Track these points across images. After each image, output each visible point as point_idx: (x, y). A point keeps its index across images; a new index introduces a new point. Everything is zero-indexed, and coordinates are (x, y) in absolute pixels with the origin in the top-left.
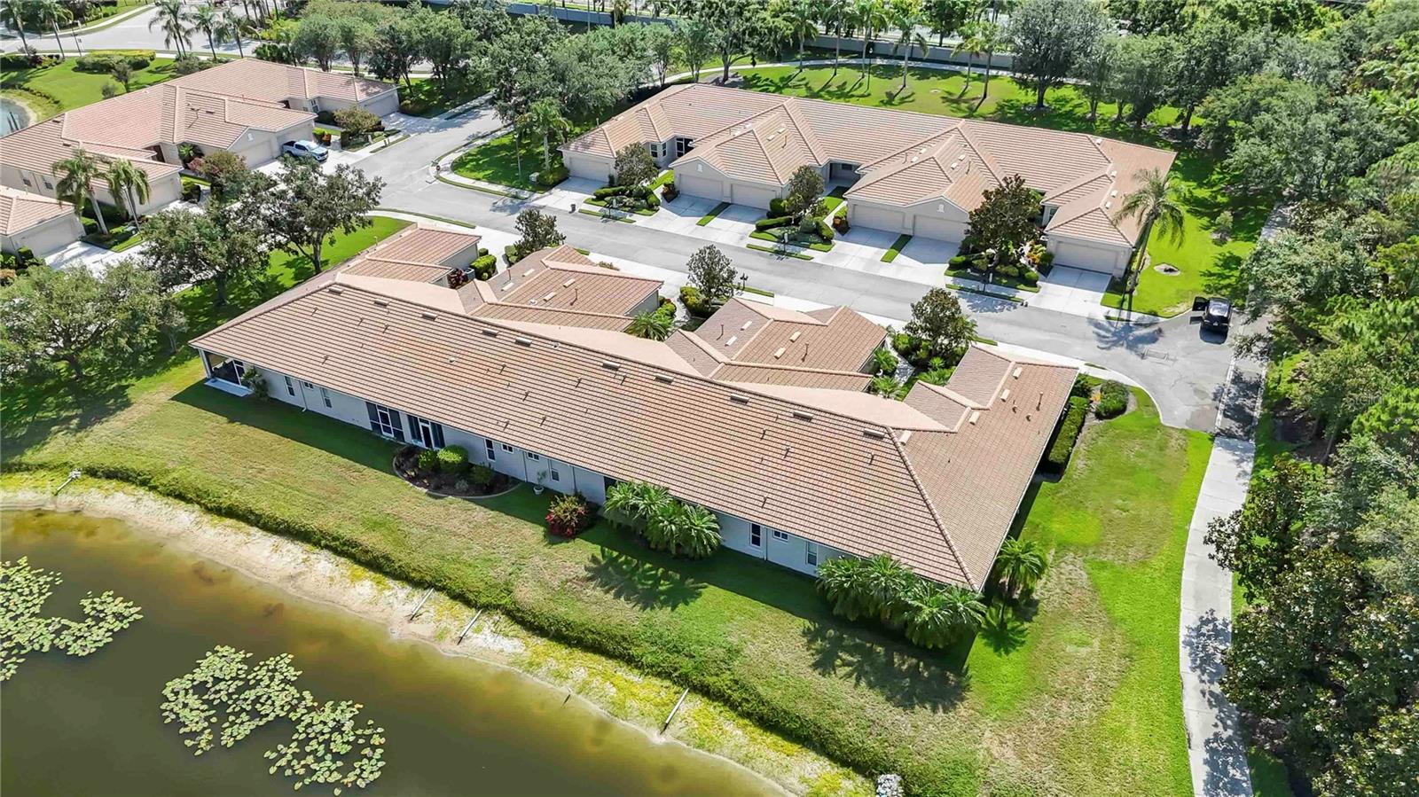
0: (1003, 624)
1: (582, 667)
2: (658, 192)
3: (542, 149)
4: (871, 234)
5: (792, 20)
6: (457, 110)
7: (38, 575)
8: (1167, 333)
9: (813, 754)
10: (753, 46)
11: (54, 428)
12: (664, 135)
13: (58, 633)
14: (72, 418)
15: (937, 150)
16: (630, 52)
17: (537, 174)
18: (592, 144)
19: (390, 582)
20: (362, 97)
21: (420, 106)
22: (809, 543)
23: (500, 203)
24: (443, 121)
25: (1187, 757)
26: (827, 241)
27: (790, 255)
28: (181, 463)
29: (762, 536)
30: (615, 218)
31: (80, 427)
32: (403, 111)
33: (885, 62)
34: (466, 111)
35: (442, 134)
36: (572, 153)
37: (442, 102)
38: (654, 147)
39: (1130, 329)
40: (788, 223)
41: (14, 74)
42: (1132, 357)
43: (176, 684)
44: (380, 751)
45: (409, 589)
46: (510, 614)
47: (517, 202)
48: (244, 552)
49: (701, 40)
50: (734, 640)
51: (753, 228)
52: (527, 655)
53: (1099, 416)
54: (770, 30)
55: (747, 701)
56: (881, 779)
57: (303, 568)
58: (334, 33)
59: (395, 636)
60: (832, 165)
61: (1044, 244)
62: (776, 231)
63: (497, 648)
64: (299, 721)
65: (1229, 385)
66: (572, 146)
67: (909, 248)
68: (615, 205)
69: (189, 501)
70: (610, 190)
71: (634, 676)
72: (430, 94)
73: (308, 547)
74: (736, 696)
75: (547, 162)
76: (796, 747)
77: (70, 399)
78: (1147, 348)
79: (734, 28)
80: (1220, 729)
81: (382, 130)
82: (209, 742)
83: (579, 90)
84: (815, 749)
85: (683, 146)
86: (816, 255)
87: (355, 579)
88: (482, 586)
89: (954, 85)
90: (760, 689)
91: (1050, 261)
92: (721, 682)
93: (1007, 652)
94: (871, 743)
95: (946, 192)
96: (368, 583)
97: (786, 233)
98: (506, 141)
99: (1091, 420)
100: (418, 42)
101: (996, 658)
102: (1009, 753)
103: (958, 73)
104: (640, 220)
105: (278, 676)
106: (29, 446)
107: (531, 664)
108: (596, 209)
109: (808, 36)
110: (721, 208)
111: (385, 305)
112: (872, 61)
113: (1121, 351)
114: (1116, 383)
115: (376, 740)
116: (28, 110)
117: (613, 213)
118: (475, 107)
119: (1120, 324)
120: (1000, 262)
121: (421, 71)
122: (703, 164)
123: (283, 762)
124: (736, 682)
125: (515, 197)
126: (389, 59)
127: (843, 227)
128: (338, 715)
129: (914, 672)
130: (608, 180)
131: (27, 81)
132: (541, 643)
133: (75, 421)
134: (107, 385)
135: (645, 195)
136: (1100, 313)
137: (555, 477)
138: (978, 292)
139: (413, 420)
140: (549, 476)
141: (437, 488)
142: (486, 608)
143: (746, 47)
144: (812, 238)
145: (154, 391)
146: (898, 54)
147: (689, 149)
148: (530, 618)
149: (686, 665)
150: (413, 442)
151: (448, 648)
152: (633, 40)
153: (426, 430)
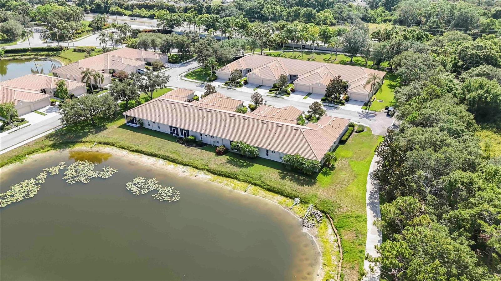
0: (326, 171)
1: (225, 180)
2: (242, 82)
3: (210, 72)
4: (300, 92)
5: (281, 38)
6: (184, 62)
7: (91, 163)
8: (377, 115)
9: (280, 196)
10: (269, 45)
11: (89, 133)
12: (244, 68)
13: (98, 174)
14: (93, 131)
15: (319, 71)
16: (234, 46)
17: (208, 78)
18: (224, 69)
19: (178, 165)
20: (158, 58)
21: (174, 61)
22: (280, 153)
23: (199, 85)
24: (181, 65)
25: (365, 193)
26: (289, 94)
27: (278, 97)
28: (123, 141)
29: (269, 153)
30: (230, 89)
31: (95, 133)
32: (169, 62)
33: (308, 50)
34: (187, 62)
35: (181, 68)
36: (218, 72)
37: (180, 60)
38: (241, 71)
39: (368, 114)
40: (278, 90)
41: (55, 52)
42: (367, 120)
43: (129, 183)
44: (179, 195)
45: (182, 166)
46: (208, 170)
47: (203, 85)
48: (140, 159)
49: (255, 43)
50: (262, 174)
51: (269, 91)
52: (212, 178)
53: (356, 132)
54: (274, 41)
55: (265, 186)
56: (295, 199)
57: (156, 162)
58: (149, 41)
59: (180, 175)
60: (291, 75)
61: (347, 94)
62: (275, 92)
63: (205, 177)
64: (159, 190)
65: (391, 126)
66: (219, 70)
67: (311, 96)
68: (230, 85)
69: (126, 149)
70: (229, 82)
71: (238, 182)
72: (176, 58)
73: (157, 158)
74: (262, 185)
75: (211, 75)
76: (276, 194)
77: (92, 127)
78: (371, 118)
79: (264, 40)
80: (374, 189)
81: (164, 67)
82: (139, 193)
83: (221, 55)
84: (280, 194)
85: (249, 70)
86: (286, 97)
87: (169, 164)
88: (201, 165)
89: (327, 57)
90: (268, 183)
91: (348, 99)
92: (259, 182)
93: (327, 176)
94: (294, 192)
95: (320, 81)
96: (172, 165)
97: (277, 92)
98: (199, 70)
99: (354, 133)
100: (175, 43)
101: (324, 177)
102: (325, 193)
103: (329, 53)
104: (237, 89)
105: (153, 182)
106: (83, 137)
107: (213, 180)
108: (225, 86)
109: (285, 43)
110: (260, 86)
111: (173, 104)
112: (304, 50)
113: (365, 119)
114: (362, 125)
115: (178, 193)
116: (61, 62)
117: (230, 87)
118: (190, 61)
119: (366, 113)
120: (335, 99)
121: (174, 52)
122: (255, 74)
123: (156, 197)
124: (262, 182)
125: (203, 84)
126: (166, 47)
127: (293, 91)
128: (168, 189)
129: (304, 180)
130: (228, 79)
131: (59, 54)
132: (215, 176)
133: (94, 132)
134: (100, 125)
135: (238, 83)
136: (360, 111)
137: (218, 142)
138: (329, 106)
139: (182, 130)
140: (216, 142)
141: (188, 146)
142: (202, 169)
143: (267, 45)
144: (284, 93)
145: (113, 126)
146: (311, 48)
147: (251, 71)
148: (213, 171)
149: (250, 179)
150: (181, 136)
151: (193, 177)
152: (235, 43)
153: (185, 132)
